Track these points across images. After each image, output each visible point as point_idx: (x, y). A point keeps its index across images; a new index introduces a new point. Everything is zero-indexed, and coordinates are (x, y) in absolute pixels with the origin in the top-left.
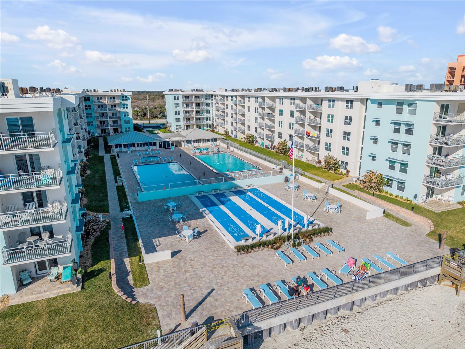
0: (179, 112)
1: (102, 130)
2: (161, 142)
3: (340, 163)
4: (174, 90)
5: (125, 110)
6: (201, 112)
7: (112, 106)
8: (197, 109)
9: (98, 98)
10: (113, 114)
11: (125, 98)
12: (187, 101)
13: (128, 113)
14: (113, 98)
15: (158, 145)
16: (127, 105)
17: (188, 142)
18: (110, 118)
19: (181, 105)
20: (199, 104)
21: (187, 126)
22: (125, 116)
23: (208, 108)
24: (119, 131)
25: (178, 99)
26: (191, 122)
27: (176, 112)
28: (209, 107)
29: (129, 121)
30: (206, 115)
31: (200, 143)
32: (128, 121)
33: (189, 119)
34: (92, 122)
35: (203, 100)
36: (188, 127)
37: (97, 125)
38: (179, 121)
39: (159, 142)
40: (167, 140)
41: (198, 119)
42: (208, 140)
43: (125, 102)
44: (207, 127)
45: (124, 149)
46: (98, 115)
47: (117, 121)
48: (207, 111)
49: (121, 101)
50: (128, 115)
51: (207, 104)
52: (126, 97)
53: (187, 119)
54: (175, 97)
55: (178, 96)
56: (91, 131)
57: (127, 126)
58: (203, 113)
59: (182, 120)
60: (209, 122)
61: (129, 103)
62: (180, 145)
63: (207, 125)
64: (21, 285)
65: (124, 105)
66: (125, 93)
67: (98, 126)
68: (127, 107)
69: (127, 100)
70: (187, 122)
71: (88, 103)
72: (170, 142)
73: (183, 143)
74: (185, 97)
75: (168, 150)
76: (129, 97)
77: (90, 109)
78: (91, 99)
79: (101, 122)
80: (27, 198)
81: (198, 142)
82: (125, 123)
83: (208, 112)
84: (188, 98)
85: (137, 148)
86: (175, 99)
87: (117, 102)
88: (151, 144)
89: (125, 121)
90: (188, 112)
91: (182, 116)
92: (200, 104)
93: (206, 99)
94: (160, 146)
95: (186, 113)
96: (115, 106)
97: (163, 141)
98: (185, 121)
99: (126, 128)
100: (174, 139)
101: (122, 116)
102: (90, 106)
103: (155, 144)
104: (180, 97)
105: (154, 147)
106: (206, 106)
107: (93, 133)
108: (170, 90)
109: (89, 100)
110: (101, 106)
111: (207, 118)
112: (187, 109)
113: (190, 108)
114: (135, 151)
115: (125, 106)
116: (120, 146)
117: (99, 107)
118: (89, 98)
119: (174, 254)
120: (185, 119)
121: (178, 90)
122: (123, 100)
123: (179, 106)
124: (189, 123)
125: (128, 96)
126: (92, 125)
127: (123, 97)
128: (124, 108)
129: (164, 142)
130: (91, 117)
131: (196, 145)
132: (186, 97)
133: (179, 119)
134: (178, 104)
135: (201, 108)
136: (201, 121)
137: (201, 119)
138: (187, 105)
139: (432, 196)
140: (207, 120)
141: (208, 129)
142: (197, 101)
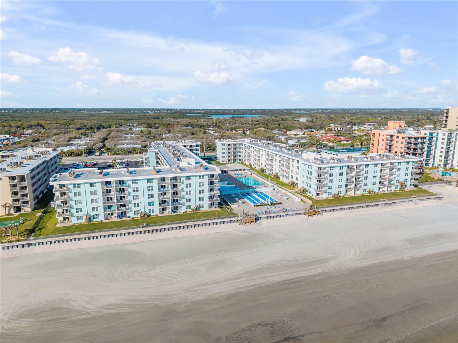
0: (225, 152)
3: (296, 184)
5: (197, 152)
6: (236, 152)
8: (234, 151)
12: (229, 147)
13: (198, 153)
14: (191, 146)
16: (198, 149)
17: (231, 171)
19: (226, 149)
21: (228, 160)
23: (240, 150)
25: (224, 146)
26: (231, 158)
27: (223, 152)
30: (239, 154)
33: (230, 156)
35: (237, 146)
38: (224, 158)
41: (235, 156)
42: (241, 170)
43: (197, 148)
44: (239, 161)
48: (240, 152)
51: (239, 148)
52: (198, 145)
53: (228, 156)
59: (226, 157)
62: (228, 172)
63: (239, 159)
65: (197, 149)
68: (198, 151)
69: (198, 147)
70: (228, 157)
72: (223, 171)
76: (200, 145)
80: (211, 189)
86: (223, 146)
87: (193, 148)
90: (229, 153)
91: (226, 155)
92: (236, 149)
93: (239, 145)
100: (225, 169)
104: (226, 145)
111: (239, 156)
113: (230, 150)
119: (238, 206)
122: (196, 147)
123: (224, 150)
124: (229, 158)
127: (196, 145)
128: (196, 151)
131: (236, 172)
133: (224, 156)
134: (224, 148)
135: (236, 150)
136: (236, 157)
137: (236, 156)
138: (229, 149)
139: (319, 195)
140: (239, 157)
141: (240, 161)
142: (234, 147)
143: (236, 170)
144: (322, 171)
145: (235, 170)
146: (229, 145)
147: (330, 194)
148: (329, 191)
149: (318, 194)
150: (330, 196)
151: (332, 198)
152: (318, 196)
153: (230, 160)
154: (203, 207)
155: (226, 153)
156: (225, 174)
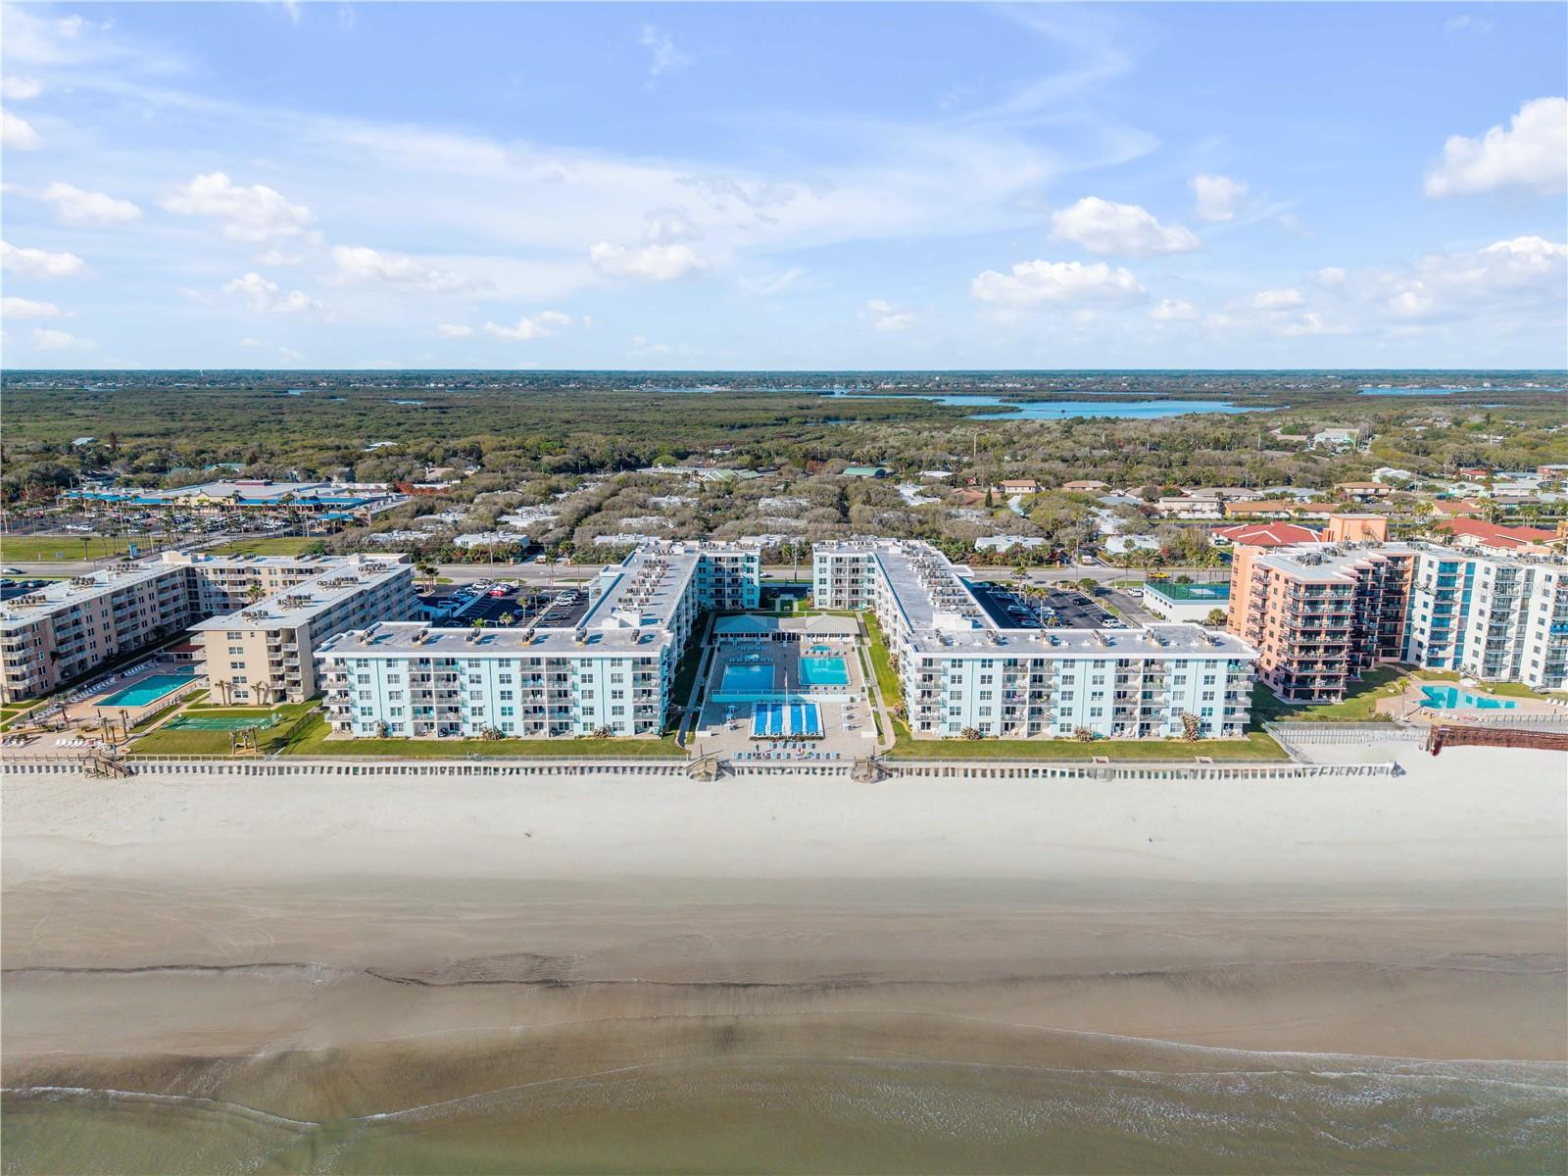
0: (825, 580)
1: (716, 601)
5: (750, 575)
6: (860, 582)
7: (733, 569)
8: (852, 577)
9: (716, 559)
10: (733, 581)
11: (750, 559)
12: (839, 565)
13: (752, 579)
14: (735, 559)
15: (771, 636)
16: (752, 569)
18: (729, 585)
19: (829, 570)
20: (858, 568)
21: (837, 600)
22: (749, 583)
23: (872, 575)
24: (740, 603)
25: (825, 561)
26: (843, 595)
27: (821, 579)
29: (753, 590)
30: (867, 586)
33: (841, 591)
34: (706, 591)
35: (862, 565)
36: (838, 603)
37: (712, 594)
38: (825, 594)
39: (774, 634)
40: (783, 631)
42: (836, 635)
43: (750, 565)
45: (730, 639)
46: (713, 582)
47: (737, 590)
48: (869, 580)
50: (752, 583)
51: (869, 569)
52: (752, 558)
54: (821, 558)
55: (825, 558)
56: (703, 601)
57: (751, 597)
58: (862, 583)
59: (829, 592)
60: (871, 597)
61: (755, 565)
62: (799, 639)
63: (869, 601)
64: (636, 733)
65: (748, 569)
66: (751, 553)
67: (712, 596)
68: (752, 572)
69: (752, 561)
70: (836, 594)
71: (703, 566)
72: (786, 635)
73: (802, 637)
74: (837, 559)
75: (780, 645)
77: (705, 572)
78: (707, 560)
79: (716, 591)
80: (644, 691)
81: (824, 637)
82: (748, 593)
85: (745, 639)
86: (821, 562)
87: (739, 565)
88: (762, 636)
89: (748, 590)
90: (839, 581)
92: (860, 571)
93: (869, 561)
94: (774, 638)
95: (837, 582)
96: (737, 570)
98: (834, 594)
99: (748, 600)
100: (791, 631)
101: (745, 583)
102: (704, 569)
103: (767, 635)
104: (829, 560)
105: (765, 639)
106: (869, 572)
107: (705, 604)
109: (705, 562)
110: (719, 569)
111: (869, 591)
112: (839, 577)
113: (843, 574)
114: (741, 642)
115: (750, 570)
116: (727, 635)
117: (716, 570)
118: (704, 558)
119: (712, 735)
120: (835, 590)
122: (748, 561)
123: (825, 572)
124: (839, 597)
125: (755, 557)
126: (705, 593)
127: (748, 558)
128: (748, 572)
129: (779, 634)
130: (705, 584)
131: (820, 639)
133: (825, 590)
134: (825, 569)
135: (860, 576)
136: (860, 594)
137: (860, 591)
138: (839, 570)
139: (929, 728)
140: (869, 594)
141: (869, 606)
142: (854, 566)
143: (824, 635)
144: (934, 667)
145: (819, 635)
146: (839, 560)
147: (952, 727)
148: (951, 719)
149: (927, 725)
150: (953, 734)
151: (960, 739)
152: (926, 731)
153: (840, 601)
154: (622, 729)
155: (829, 581)
156: (785, 644)
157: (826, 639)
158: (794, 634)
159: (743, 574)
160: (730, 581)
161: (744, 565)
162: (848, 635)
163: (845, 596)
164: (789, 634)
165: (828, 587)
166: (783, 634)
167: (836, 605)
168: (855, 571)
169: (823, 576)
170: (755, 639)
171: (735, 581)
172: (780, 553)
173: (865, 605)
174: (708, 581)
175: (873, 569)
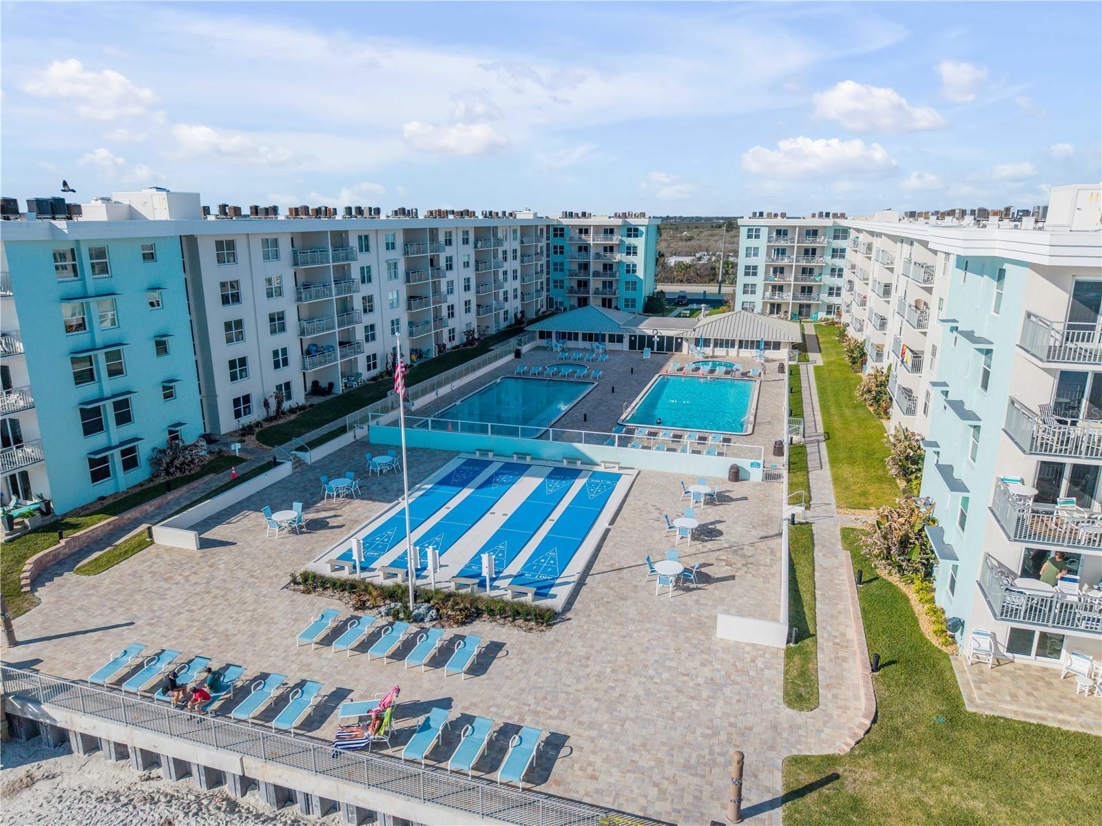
0: (755, 268)
1: (579, 299)
2: (635, 336)
4: (765, 215)
5: (631, 259)
6: (816, 272)
7: (605, 247)
8: (804, 263)
9: (581, 231)
10: (605, 266)
11: (633, 232)
12: (782, 243)
13: (634, 266)
14: (610, 231)
15: (626, 341)
16: (635, 248)
17: (697, 342)
18: (596, 274)
19: (763, 252)
20: (814, 251)
21: (772, 305)
22: (628, 271)
23: (838, 262)
24: (613, 305)
25: (757, 237)
26: (785, 295)
27: (747, 268)
28: (842, 260)
29: (634, 283)
30: (828, 280)
31: (730, 349)
32: (633, 285)
33: (781, 288)
34: (562, 282)
35: (822, 241)
36: (776, 308)
37: (572, 287)
38: (753, 292)
39: (631, 336)
40: (652, 334)
41: (805, 290)
43: (632, 241)
44: (829, 313)
46: (575, 267)
47: (611, 283)
48: (833, 270)
49: (624, 239)
50: (634, 271)
51: (834, 251)
52: (636, 230)
53: (774, 287)
54: (750, 231)
55: (758, 230)
56: (557, 298)
57: (630, 294)
58: (821, 274)
59: (760, 289)
60: (834, 300)
61: (639, 242)
62: (679, 347)
65: (629, 248)
66: (633, 221)
67: (571, 291)
68: (635, 253)
69: (636, 236)
70: (773, 294)
71: (558, 242)
72: (656, 339)
73: (685, 345)
74: (779, 232)
75: (638, 356)
76: (643, 229)
77: (562, 253)
79: (579, 283)
81: (727, 347)
82: (627, 289)
83: (837, 272)
84: (785, 233)
85: (581, 344)
86: (749, 237)
87: (615, 240)
88: (612, 339)
89: (627, 283)
90: (780, 270)
91: (761, 280)
92: (817, 252)
93: (836, 237)
94: (632, 346)
95: (775, 272)
96: (611, 249)
97: (638, 333)
98: (768, 294)
99: (627, 300)
101: (622, 272)
102: (562, 247)
103: (620, 339)
104: (764, 233)
105: (617, 346)
106: (833, 256)
107: (561, 304)
108: (755, 214)
109: (562, 235)
110: (584, 248)
111: (831, 289)
112: (780, 263)
113: (785, 260)
115: (631, 250)
116: (549, 335)
117: (580, 249)
118: (562, 230)
120: (770, 288)
121: (776, 215)
122: (629, 236)
123: (756, 255)
124: (777, 299)
125: (640, 228)
126: (562, 287)
127: (629, 230)
128: (628, 253)
129: (642, 338)
130: (562, 270)
131: (720, 352)
132: (781, 232)
133: (754, 285)
134: (756, 249)
135: (815, 262)
136: (814, 294)
137: (814, 290)
138: (781, 252)
140: (830, 294)
141: (830, 317)
142: (808, 244)
143: (729, 344)
145: (719, 343)
153: (779, 306)
155: (761, 271)
156: (647, 354)
157: (733, 352)
158: (670, 339)
159: (619, 257)
160: (601, 269)
161: (621, 240)
162: (777, 346)
163: (788, 297)
164: (662, 338)
165: (759, 280)
166: (651, 337)
167: (772, 312)
168: (811, 252)
169: (752, 261)
170: (595, 344)
171: (608, 267)
172: (713, 268)
173: (822, 315)
174: (566, 267)
175: (843, 250)
